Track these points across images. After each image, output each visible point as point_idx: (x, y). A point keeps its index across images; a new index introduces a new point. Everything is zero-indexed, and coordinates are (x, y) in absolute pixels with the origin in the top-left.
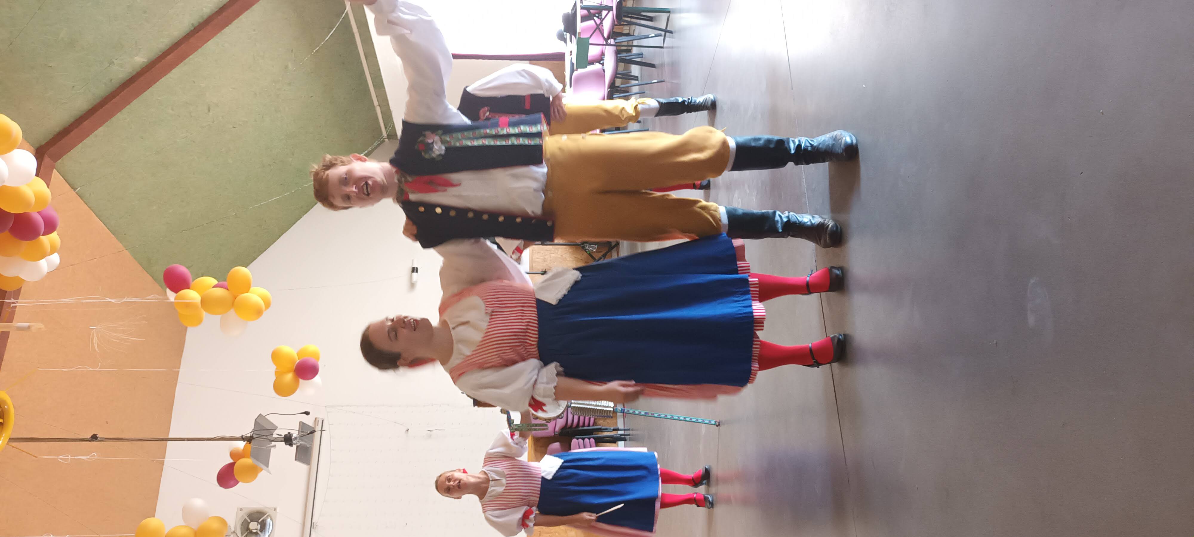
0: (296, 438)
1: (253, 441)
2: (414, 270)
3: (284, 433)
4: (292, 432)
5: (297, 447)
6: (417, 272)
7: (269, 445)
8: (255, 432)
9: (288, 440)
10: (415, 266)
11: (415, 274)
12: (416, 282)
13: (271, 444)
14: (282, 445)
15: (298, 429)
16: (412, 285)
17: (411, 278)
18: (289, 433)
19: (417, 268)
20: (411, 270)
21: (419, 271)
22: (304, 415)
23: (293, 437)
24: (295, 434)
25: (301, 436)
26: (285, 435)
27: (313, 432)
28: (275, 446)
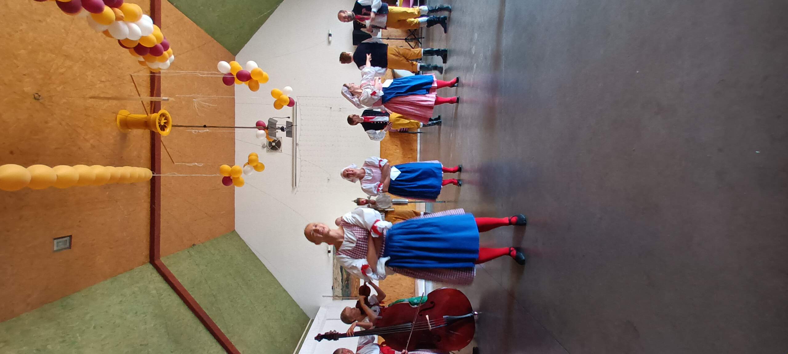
0: (285, 128)
1: (268, 129)
2: (330, 35)
3: (280, 126)
4: (284, 126)
5: (286, 132)
6: (331, 36)
7: (275, 131)
8: (269, 126)
9: (282, 129)
10: (330, 33)
11: (330, 37)
12: (331, 41)
13: (276, 130)
14: (280, 131)
15: (286, 124)
16: (329, 42)
17: (329, 39)
18: (283, 127)
19: (331, 34)
20: (328, 35)
21: (332, 36)
22: (288, 118)
23: (284, 129)
24: (285, 127)
25: (288, 127)
26: (281, 127)
27: (292, 125)
28: (277, 132)
